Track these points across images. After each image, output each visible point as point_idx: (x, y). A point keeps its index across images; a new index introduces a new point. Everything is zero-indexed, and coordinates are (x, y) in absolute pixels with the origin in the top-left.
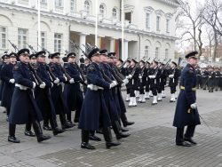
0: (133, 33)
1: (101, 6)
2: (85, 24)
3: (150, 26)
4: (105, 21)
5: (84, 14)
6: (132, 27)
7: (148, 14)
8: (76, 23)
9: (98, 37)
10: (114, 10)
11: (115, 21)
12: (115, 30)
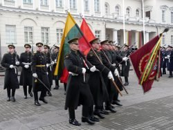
0: (152, 26)
1: (128, 9)
2: (116, 23)
3: (165, 19)
4: (131, 19)
5: (116, 16)
6: (151, 22)
7: (163, 11)
8: (110, 22)
9: (126, 31)
10: (137, 10)
11: (138, 19)
12: (138, 25)
